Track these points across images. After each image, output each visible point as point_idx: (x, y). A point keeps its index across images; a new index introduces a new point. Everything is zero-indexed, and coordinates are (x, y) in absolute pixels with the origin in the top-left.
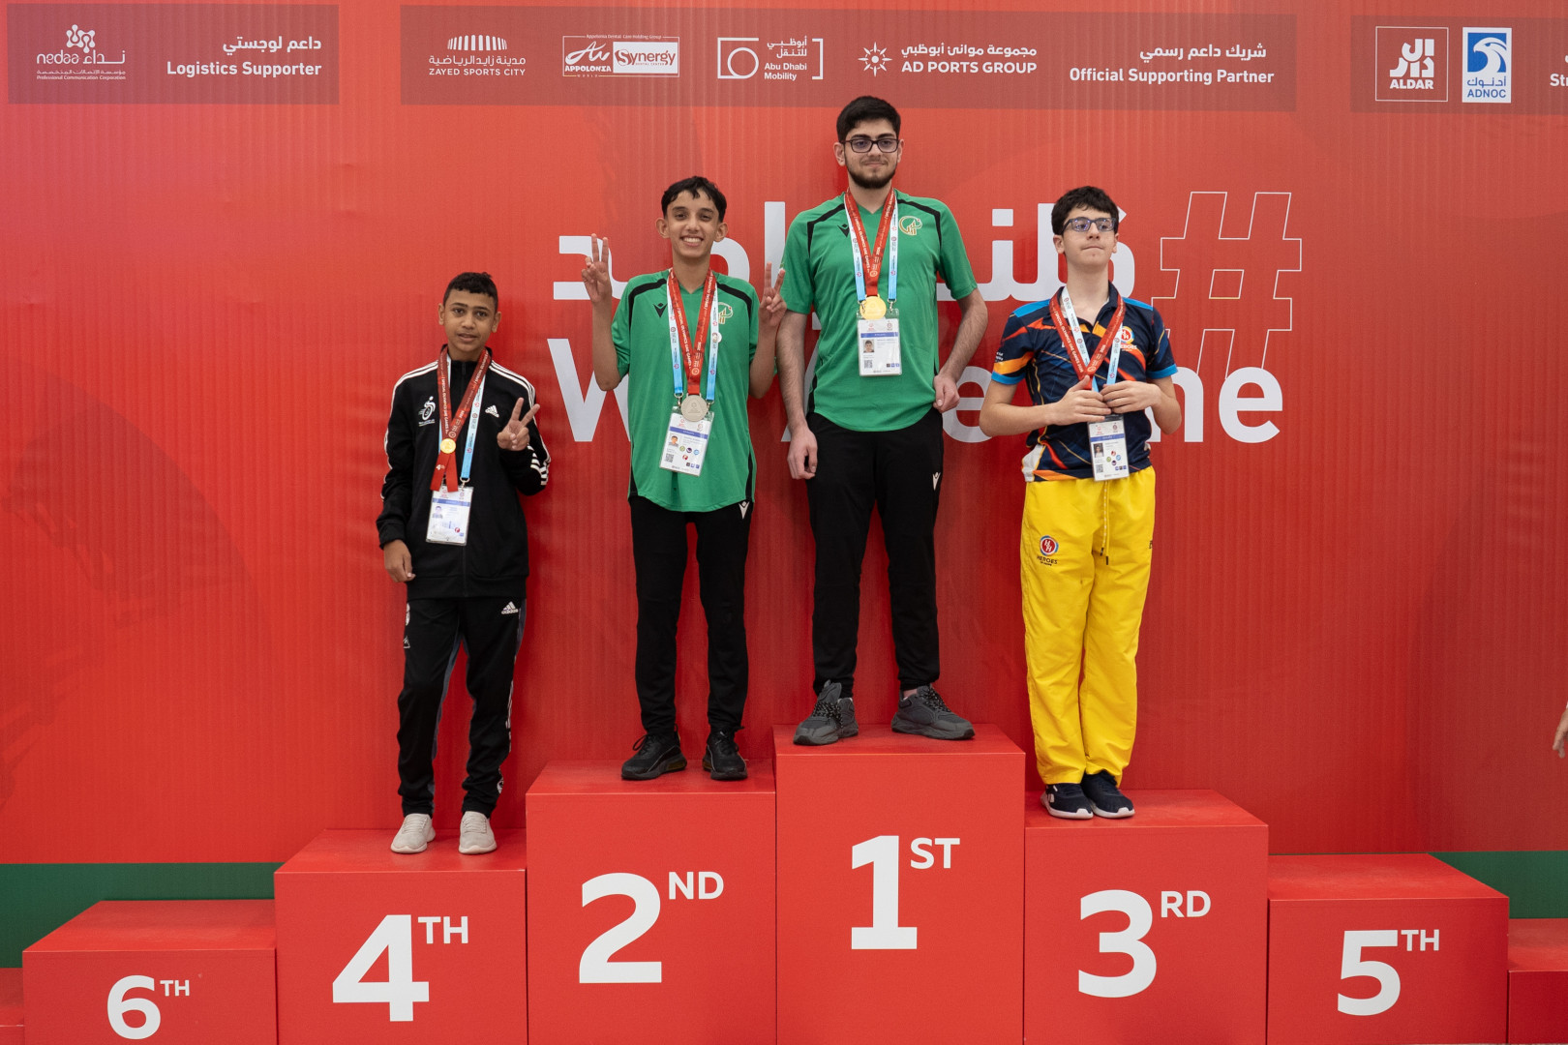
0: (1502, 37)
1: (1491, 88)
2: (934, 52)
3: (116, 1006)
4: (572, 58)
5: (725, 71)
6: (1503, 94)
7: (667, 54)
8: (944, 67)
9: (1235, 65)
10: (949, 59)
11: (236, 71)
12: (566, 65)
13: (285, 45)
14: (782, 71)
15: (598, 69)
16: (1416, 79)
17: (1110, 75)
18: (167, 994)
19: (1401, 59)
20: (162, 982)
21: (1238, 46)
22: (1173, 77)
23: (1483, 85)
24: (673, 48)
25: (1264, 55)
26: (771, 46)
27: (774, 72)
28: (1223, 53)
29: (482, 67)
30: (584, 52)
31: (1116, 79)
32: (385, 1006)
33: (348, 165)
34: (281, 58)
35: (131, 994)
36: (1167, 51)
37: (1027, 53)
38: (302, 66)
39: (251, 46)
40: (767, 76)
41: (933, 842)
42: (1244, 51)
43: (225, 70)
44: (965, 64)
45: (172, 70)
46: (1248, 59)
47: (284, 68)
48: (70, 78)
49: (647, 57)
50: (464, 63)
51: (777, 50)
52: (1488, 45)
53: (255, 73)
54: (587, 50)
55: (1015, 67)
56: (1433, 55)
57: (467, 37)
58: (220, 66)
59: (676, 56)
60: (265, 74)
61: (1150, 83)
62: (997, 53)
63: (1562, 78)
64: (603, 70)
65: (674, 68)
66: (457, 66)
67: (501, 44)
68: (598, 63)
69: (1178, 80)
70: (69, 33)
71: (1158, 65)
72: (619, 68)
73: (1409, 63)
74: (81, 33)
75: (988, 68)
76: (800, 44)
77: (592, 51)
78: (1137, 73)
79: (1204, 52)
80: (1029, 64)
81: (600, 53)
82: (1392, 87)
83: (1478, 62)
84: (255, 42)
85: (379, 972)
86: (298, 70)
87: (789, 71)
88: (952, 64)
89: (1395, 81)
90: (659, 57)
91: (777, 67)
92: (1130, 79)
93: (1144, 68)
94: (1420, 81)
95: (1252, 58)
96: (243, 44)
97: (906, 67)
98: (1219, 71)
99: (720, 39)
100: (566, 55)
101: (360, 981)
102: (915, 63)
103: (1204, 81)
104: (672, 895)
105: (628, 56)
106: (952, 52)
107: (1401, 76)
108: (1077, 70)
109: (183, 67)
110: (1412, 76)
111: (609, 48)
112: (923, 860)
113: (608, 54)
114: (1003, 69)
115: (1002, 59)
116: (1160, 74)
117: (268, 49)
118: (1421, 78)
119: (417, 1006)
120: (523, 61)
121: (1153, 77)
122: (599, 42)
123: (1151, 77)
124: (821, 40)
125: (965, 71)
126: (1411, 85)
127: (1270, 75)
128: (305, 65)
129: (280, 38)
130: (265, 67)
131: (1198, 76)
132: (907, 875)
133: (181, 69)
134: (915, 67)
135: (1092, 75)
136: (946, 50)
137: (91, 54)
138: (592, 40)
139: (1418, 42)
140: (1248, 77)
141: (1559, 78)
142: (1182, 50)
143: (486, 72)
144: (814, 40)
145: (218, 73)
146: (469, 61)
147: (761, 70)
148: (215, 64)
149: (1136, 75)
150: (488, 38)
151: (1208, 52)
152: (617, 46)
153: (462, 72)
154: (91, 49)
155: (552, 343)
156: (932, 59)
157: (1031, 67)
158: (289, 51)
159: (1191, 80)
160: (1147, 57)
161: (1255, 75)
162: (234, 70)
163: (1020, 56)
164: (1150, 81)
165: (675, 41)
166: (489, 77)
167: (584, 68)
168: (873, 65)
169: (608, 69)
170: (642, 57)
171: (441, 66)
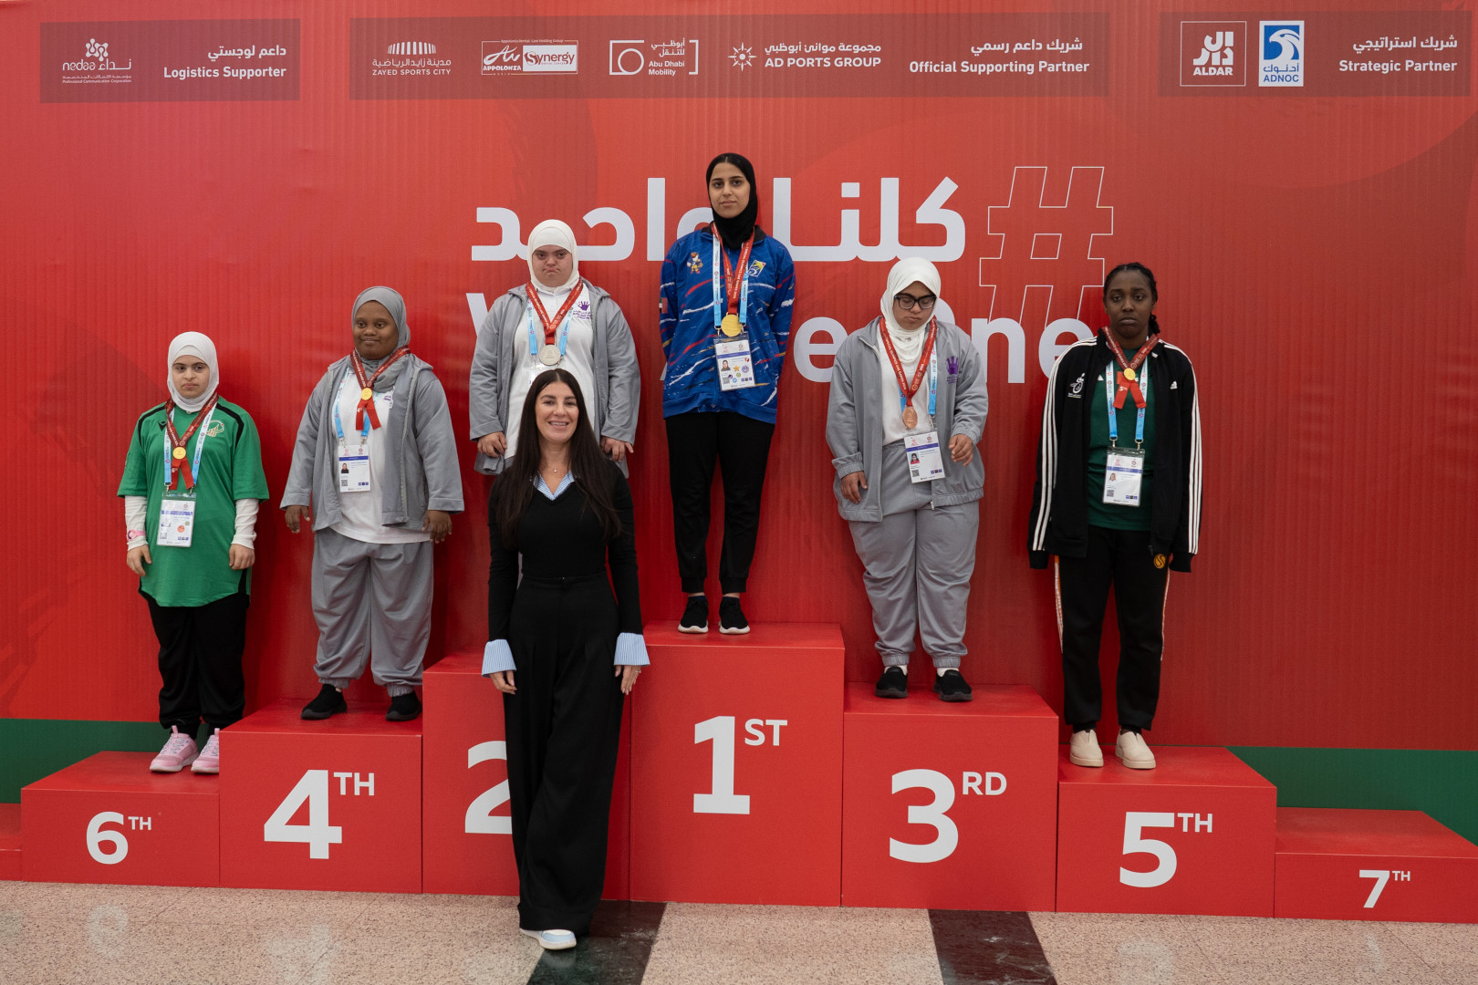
0: (1296, 29)
1: (1285, 74)
2: (792, 50)
3: (93, 837)
4: (490, 59)
5: (616, 69)
6: (1296, 78)
7: (567, 55)
8: (801, 62)
9: (1054, 57)
10: (806, 56)
11: (218, 75)
12: (484, 65)
13: (258, 52)
14: (663, 68)
15: (510, 68)
16: (1217, 67)
17: (945, 67)
18: (134, 828)
19: (1203, 50)
20: (130, 818)
21: (1057, 41)
22: (999, 68)
23: (1278, 71)
24: (572, 50)
25: (1081, 48)
26: (654, 47)
27: (657, 69)
28: (1044, 47)
29: (415, 68)
30: (499, 54)
31: (950, 71)
32: (307, 845)
33: (306, 150)
34: (254, 63)
35: (106, 826)
36: (995, 46)
37: (872, 49)
38: (270, 69)
39: (230, 54)
40: (651, 72)
41: (765, 722)
42: (1063, 45)
43: (209, 73)
44: (819, 60)
45: (168, 74)
46: (1067, 51)
47: (257, 71)
48: (87, 82)
49: (551, 58)
50: (401, 65)
51: (660, 50)
52: (1282, 36)
53: (234, 75)
54: (502, 53)
55: (863, 62)
56: (1232, 45)
57: (403, 44)
58: (206, 70)
59: (575, 57)
60: (241, 76)
61: (980, 73)
62: (847, 49)
63: (1351, 64)
64: (515, 69)
65: (572, 67)
66: (395, 68)
67: (432, 49)
68: (511, 63)
69: (1005, 70)
70: (88, 46)
71: (988, 58)
72: (528, 67)
73: (1211, 52)
74: (97, 45)
75: (838, 62)
76: (679, 45)
77: (505, 53)
78: (969, 65)
79: (1028, 46)
80: (875, 59)
81: (513, 55)
82: (1195, 74)
83: (1273, 51)
84: (234, 50)
85: (301, 817)
86: (267, 73)
87: (669, 68)
88: (808, 59)
89: (1198, 69)
90: (561, 58)
91: (660, 65)
92: (962, 70)
93: (974, 61)
94: (1221, 69)
95: (1070, 51)
96: (224, 52)
97: (770, 63)
98: (1041, 62)
99: (611, 42)
100: (485, 57)
101: (287, 824)
102: (776, 59)
103: (1027, 71)
105: (535, 57)
106: (808, 49)
107: (1203, 63)
108: (916, 63)
109: (177, 71)
110: (1213, 64)
111: (520, 51)
112: (756, 738)
113: (518, 56)
114: (852, 63)
115: (851, 55)
116: (988, 66)
117: (244, 55)
118: (1221, 65)
119: (332, 846)
120: (449, 63)
121: (982, 68)
122: (511, 46)
123: (981, 69)
124: (697, 42)
125: (819, 65)
126: (1212, 72)
127: (1085, 65)
128: (273, 69)
129: (254, 46)
130: (241, 71)
131: (1022, 67)
132: (742, 752)
133: (175, 73)
134: (776, 62)
135: (929, 68)
136: (803, 48)
137: (104, 62)
138: (506, 45)
139: (1219, 35)
140: (1066, 67)
141: (1347, 64)
142: (1008, 45)
143: (418, 72)
144: (691, 41)
145: (204, 76)
146: (405, 63)
147: (646, 68)
148: (202, 69)
149: (967, 67)
150: (420, 44)
151: (1031, 46)
152: (526, 49)
153: (399, 72)
154: (105, 58)
155: (470, 296)
156: (791, 56)
157: (876, 61)
158: (260, 57)
159: (1016, 70)
160: (977, 51)
161: (1073, 65)
162: (216, 73)
163: (867, 52)
164: (980, 71)
165: (575, 43)
166: (421, 76)
167: (499, 68)
168: (741, 61)
169: (519, 68)
170: (547, 58)
171: (382, 68)
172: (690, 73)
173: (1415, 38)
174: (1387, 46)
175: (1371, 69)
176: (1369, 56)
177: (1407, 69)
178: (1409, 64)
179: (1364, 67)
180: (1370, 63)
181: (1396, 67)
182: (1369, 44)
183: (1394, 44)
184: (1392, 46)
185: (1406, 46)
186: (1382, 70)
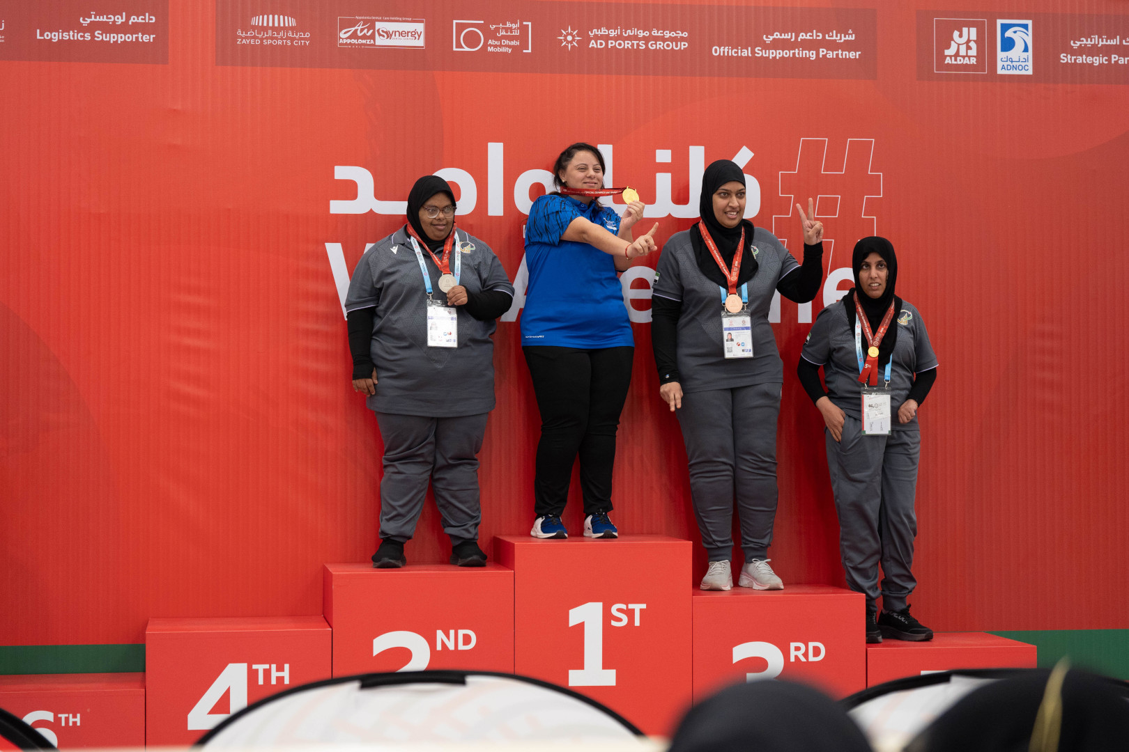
0: (1025, 26)
1: (1018, 64)
2: (613, 33)
4: (345, 33)
5: (459, 45)
6: (1026, 68)
7: (415, 32)
8: (620, 44)
9: (833, 46)
10: (624, 39)
11: (90, 38)
12: (340, 38)
13: (128, 18)
14: (501, 46)
15: (364, 41)
16: (964, 57)
17: (742, 52)
18: (63, 724)
19: (952, 42)
20: (60, 715)
21: (834, 32)
22: (787, 54)
23: (1012, 62)
24: (420, 27)
25: (853, 38)
26: (493, 27)
27: (495, 46)
28: (824, 36)
29: (277, 39)
30: (353, 29)
31: (746, 55)
33: (175, 110)
34: (124, 29)
36: (783, 34)
37: (681, 35)
38: (140, 35)
39: (101, 19)
40: (490, 49)
41: (627, 607)
42: (839, 35)
43: (81, 36)
44: (635, 42)
45: (40, 36)
46: (842, 41)
47: (127, 36)
49: (401, 34)
50: (264, 35)
51: (497, 30)
52: (1015, 32)
53: (105, 39)
54: (356, 28)
55: (672, 45)
56: (975, 39)
57: (266, 16)
58: (78, 33)
59: (423, 33)
60: (112, 40)
61: (771, 58)
62: (659, 34)
63: (1069, 56)
64: (368, 43)
65: (420, 43)
66: (258, 38)
67: (291, 22)
68: (364, 37)
69: (791, 56)
71: (776, 45)
72: (380, 41)
73: (959, 45)
75: (652, 46)
76: (514, 26)
77: (359, 28)
78: (761, 51)
79: (810, 36)
80: (683, 43)
81: (366, 31)
82: (946, 62)
83: (1008, 44)
84: (105, 16)
86: (137, 38)
87: (506, 46)
88: (626, 42)
89: (948, 58)
90: (410, 34)
91: (497, 43)
92: (756, 55)
93: (766, 47)
94: (967, 58)
95: (845, 40)
96: (95, 18)
97: (592, 44)
98: (821, 50)
99: (455, 22)
100: (341, 30)
101: (208, 713)
102: (599, 41)
103: (810, 57)
104: (439, 648)
105: (386, 32)
106: (626, 33)
107: (953, 54)
108: (717, 48)
109: (49, 34)
110: (960, 54)
111: (372, 27)
112: (620, 620)
113: (371, 31)
114: (663, 47)
115: (663, 39)
116: (778, 51)
117: (114, 22)
118: (967, 56)
120: (308, 35)
121: (773, 53)
122: (365, 22)
123: (771, 54)
124: (530, 24)
125: (635, 47)
126: (960, 61)
127: (858, 53)
128: (143, 34)
129: (124, 14)
130: (112, 35)
131: (805, 54)
132: (608, 631)
133: (48, 35)
134: (598, 44)
135: (728, 52)
136: (621, 32)
138: (360, 21)
139: (965, 30)
140: (842, 55)
141: (1066, 57)
142: (793, 34)
143: (280, 42)
144: (524, 23)
145: (76, 39)
146: (267, 34)
147: (486, 45)
148: (74, 32)
149: (760, 52)
150: (281, 17)
151: (812, 36)
152: (379, 25)
153: (262, 42)
155: (329, 246)
156: (611, 38)
157: (684, 45)
158: (130, 23)
159: (801, 56)
160: (768, 39)
161: (847, 53)
162: (88, 37)
163: (676, 37)
164: (771, 56)
165: (422, 22)
166: (283, 47)
167: (354, 41)
168: (568, 42)
169: (372, 42)
170: (397, 33)
171: (246, 38)
172: (524, 51)
173: (1118, 37)
174: (1097, 43)
175: (1085, 62)
176: (1082, 51)
177: (1113, 62)
178: (1114, 58)
179: (1080, 60)
180: (1084, 57)
181: (1104, 60)
182: (1083, 41)
183: (1102, 41)
184: (1101, 43)
185: (1112, 43)
186: (1093, 63)
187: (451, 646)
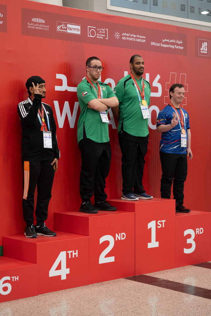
2: (128, 35)
4: (59, 27)
5: (89, 35)
7: (78, 29)
8: (129, 39)
9: (177, 45)
12: (58, 29)
14: (100, 36)
15: (64, 31)
16: (204, 51)
19: (202, 46)
21: (178, 40)
22: (167, 46)
24: (79, 27)
25: (182, 43)
26: (98, 30)
27: (99, 36)
29: (39, 27)
30: (61, 26)
31: (159, 45)
36: (167, 40)
37: (144, 37)
40: (98, 37)
41: (161, 221)
44: (133, 39)
49: (74, 29)
54: (62, 26)
56: (207, 46)
57: (37, 19)
59: (80, 30)
62: (139, 37)
65: (79, 33)
66: (34, 26)
67: (43, 21)
68: (64, 29)
69: (169, 47)
71: (166, 43)
72: (69, 31)
73: (204, 47)
75: (137, 40)
76: (103, 30)
77: (63, 26)
82: (201, 52)
87: (102, 36)
88: (131, 38)
90: (76, 29)
91: (99, 35)
92: (161, 46)
93: (163, 43)
95: (180, 43)
97: (123, 38)
98: (175, 46)
99: (88, 27)
104: (116, 240)
105: (70, 28)
107: (202, 50)
108: (152, 43)
111: (66, 26)
112: (159, 226)
113: (66, 27)
114: (140, 41)
120: (48, 27)
122: (64, 24)
127: (183, 47)
132: (157, 230)
135: (155, 44)
136: (130, 35)
138: (62, 23)
139: (205, 43)
140: (180, 48)
142: (169, 40)
144: (106, 29)
147: (96, 36)
150: (41, 19)
151: (173, 41)
152: (68, 25)
153: (35, 28)
155: (54, 102)
156: (127, 37)
157: (144, 41)
159: (171, 47)
160: (164, 41)
164: (164, 46)
165: (79, 26)
166: (41, 30)
167: (61, 30)
168: (117, 37)
169: (66, 31)
171: (31, 26)
172: (106, 39)
187: (120, 239)
